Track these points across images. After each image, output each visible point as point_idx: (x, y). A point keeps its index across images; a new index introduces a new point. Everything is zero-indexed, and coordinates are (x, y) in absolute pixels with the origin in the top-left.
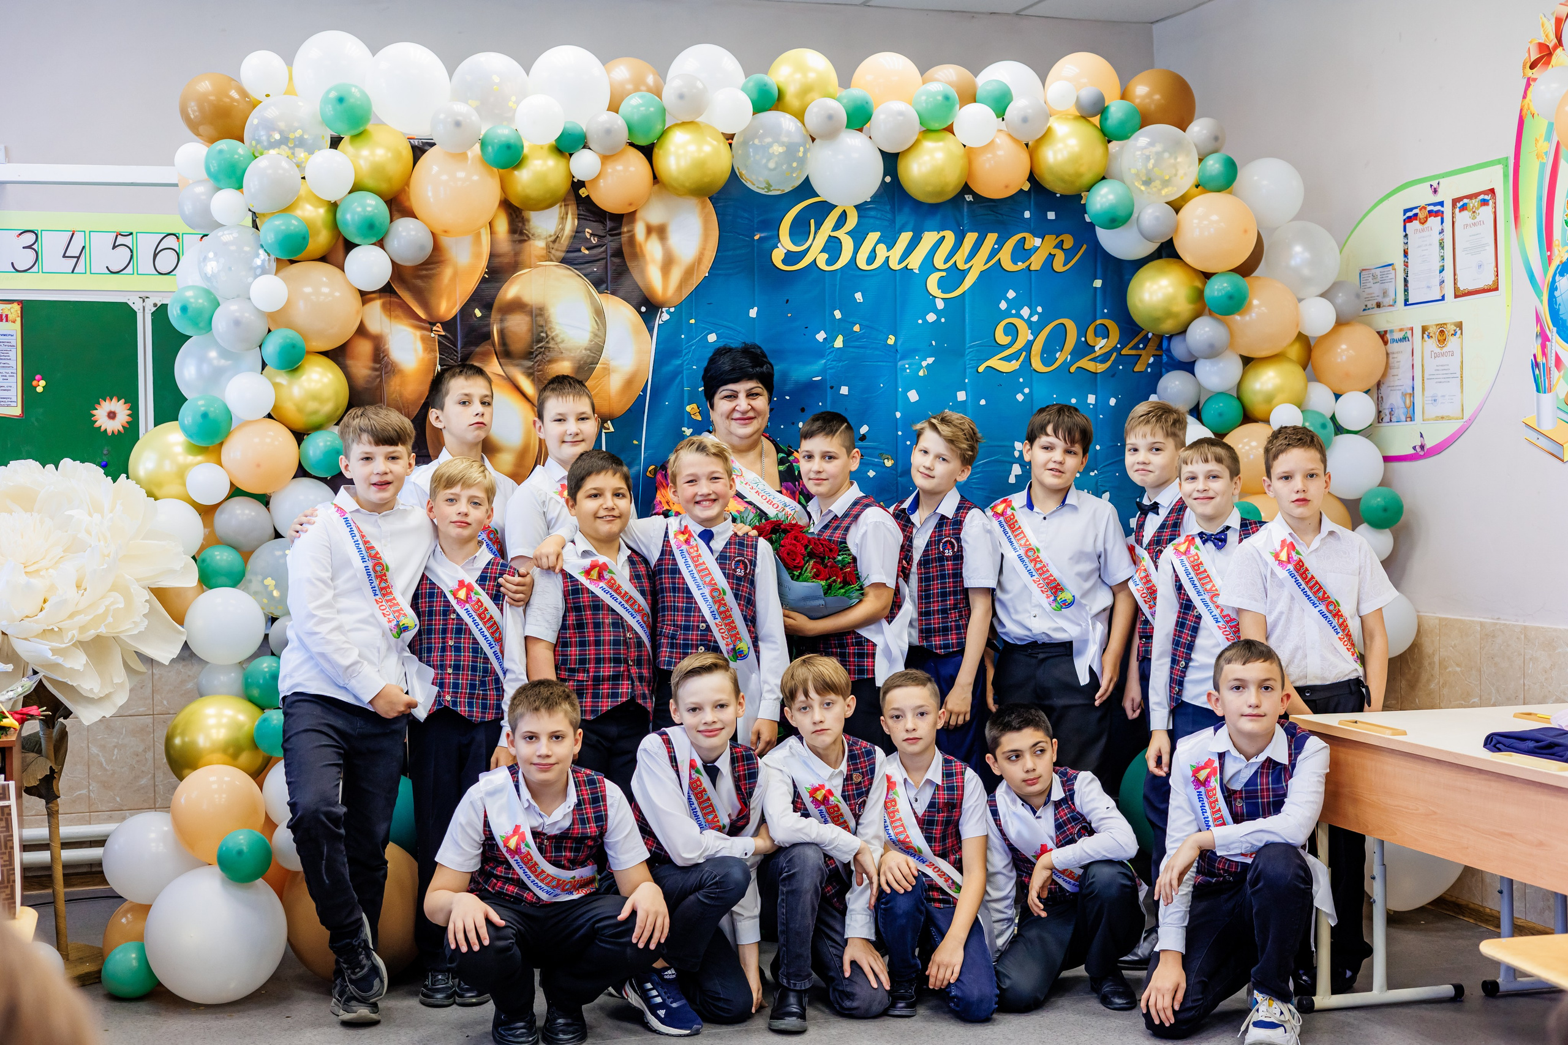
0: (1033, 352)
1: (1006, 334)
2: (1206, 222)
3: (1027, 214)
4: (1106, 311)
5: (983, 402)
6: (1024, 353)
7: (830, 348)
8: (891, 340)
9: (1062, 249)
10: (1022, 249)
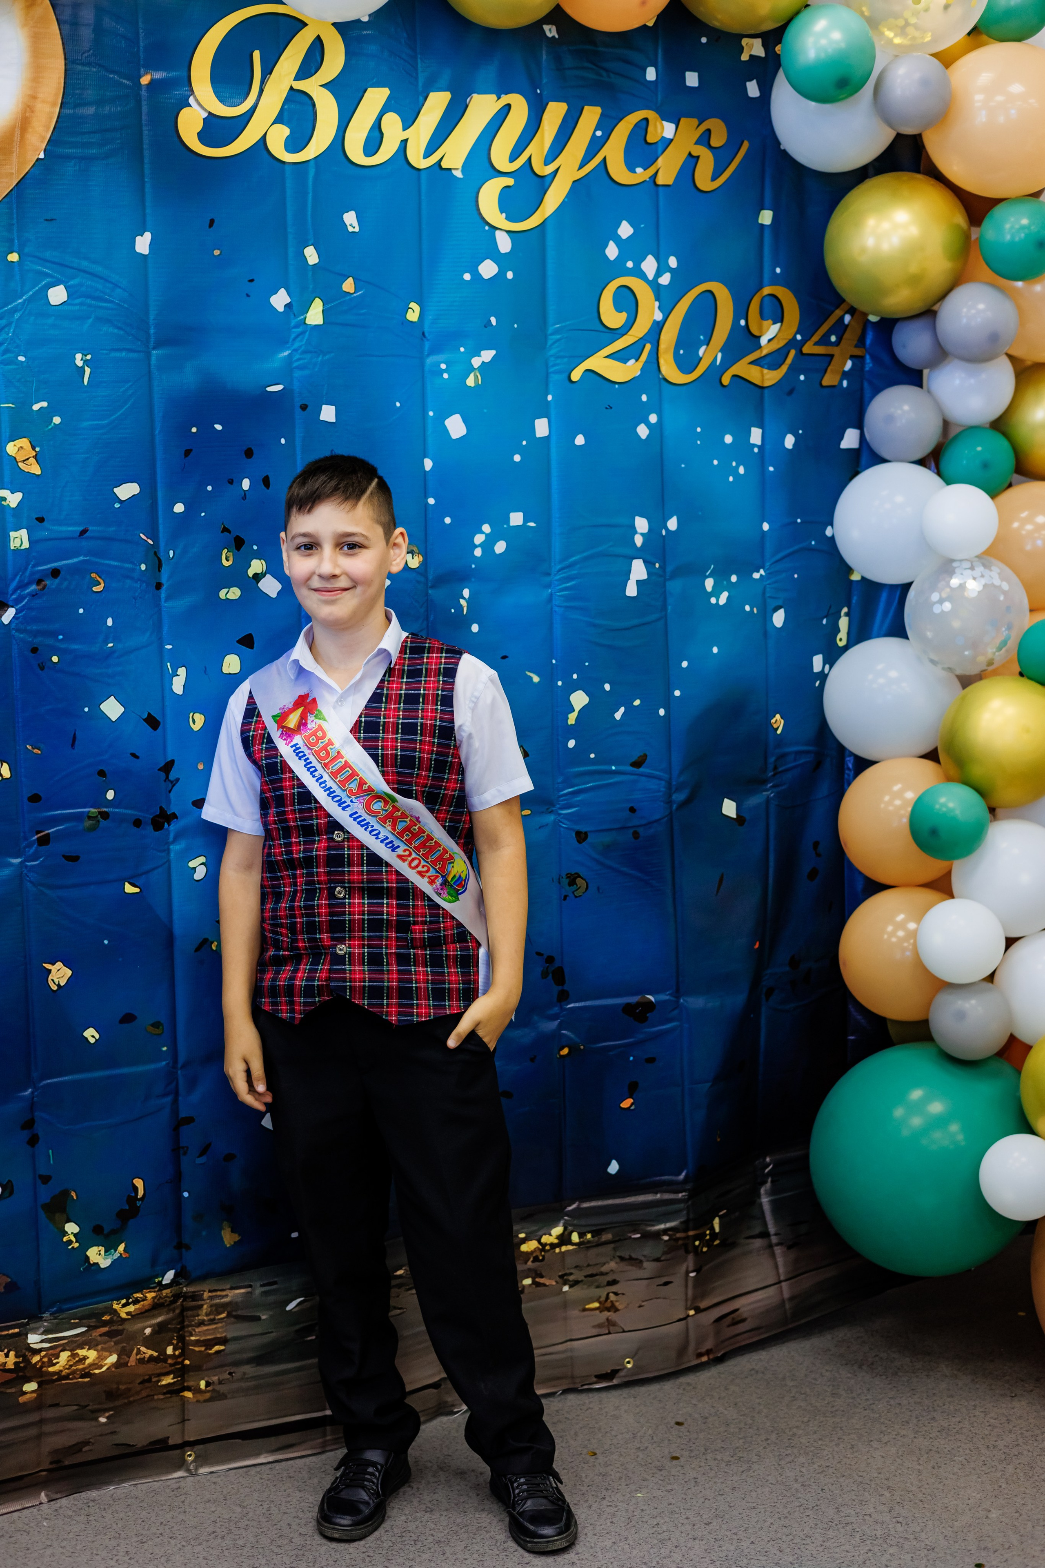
0: (663, 346)
1: (618, 308)
2: (1000, 98)
3: (651, 74)
4: (778, 270)
5: (580, 440)
6: (648, 347)
7: (296, 326)
8: (413, 314)
9: (710, 147)
10: (643, 142)
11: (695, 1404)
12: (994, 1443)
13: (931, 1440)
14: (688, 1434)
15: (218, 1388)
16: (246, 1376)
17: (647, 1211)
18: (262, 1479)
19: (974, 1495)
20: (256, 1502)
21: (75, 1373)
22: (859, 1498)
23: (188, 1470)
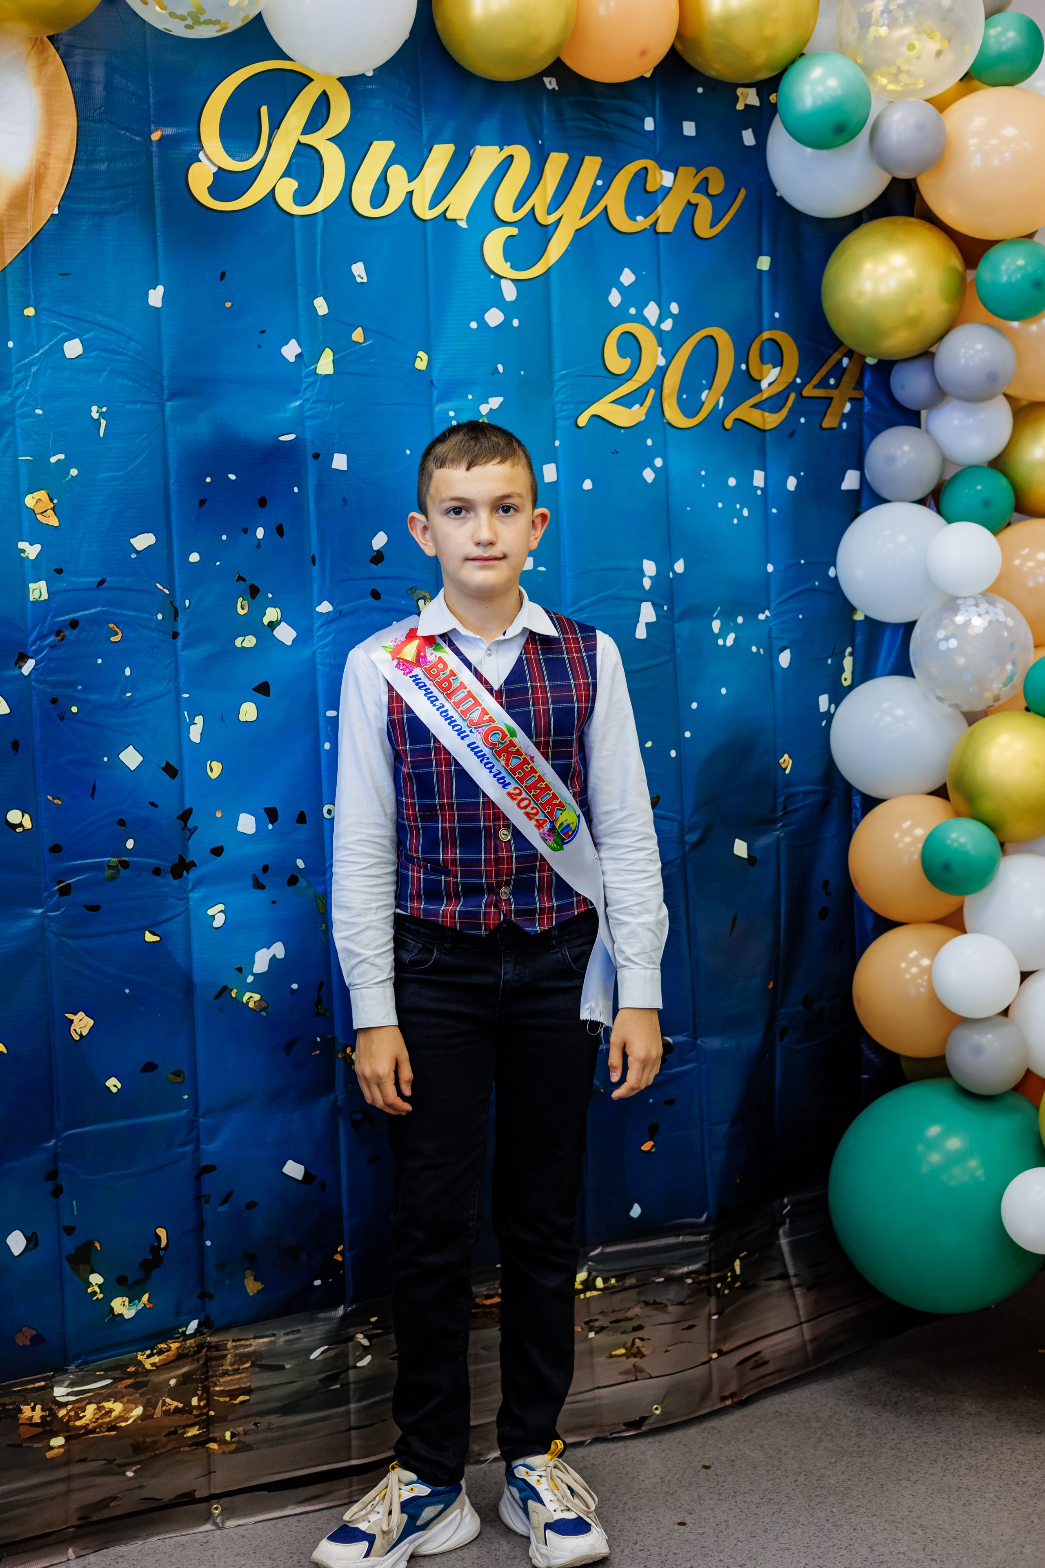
0: (666, 391)
1: (622, 354)
2: (996, 140)
3: (649, 124)
4: (777, 315)
5: (588, 485)
6: (652, 392)
7: (307, 376)
8: (421, 362)
9: (708, 195)
10: (643, 191)
11: (721, 1448)
12: (1023, 1479)
13: (960, 1478)
14: (715, 1477)
15: (245, 1439)
16: (272, 1427)
17: (670, 1254)
18: (290, 1531)
19: (1007, 1531)
20: (285, 1554)
21: (102, 1427)
22: (892, 1537)
23: (215, 1524)
